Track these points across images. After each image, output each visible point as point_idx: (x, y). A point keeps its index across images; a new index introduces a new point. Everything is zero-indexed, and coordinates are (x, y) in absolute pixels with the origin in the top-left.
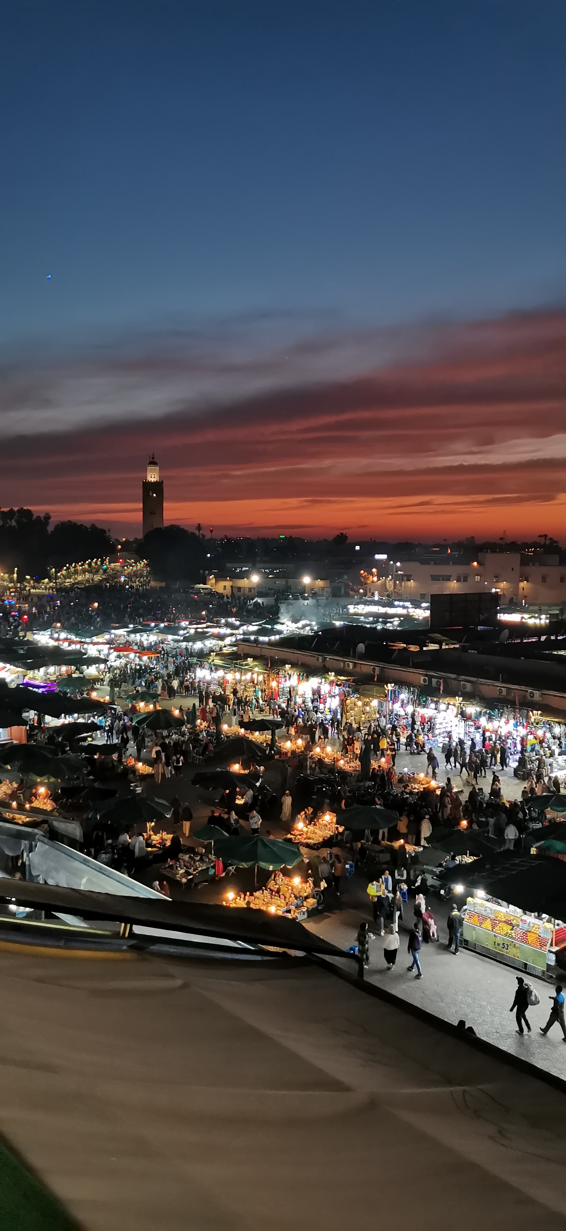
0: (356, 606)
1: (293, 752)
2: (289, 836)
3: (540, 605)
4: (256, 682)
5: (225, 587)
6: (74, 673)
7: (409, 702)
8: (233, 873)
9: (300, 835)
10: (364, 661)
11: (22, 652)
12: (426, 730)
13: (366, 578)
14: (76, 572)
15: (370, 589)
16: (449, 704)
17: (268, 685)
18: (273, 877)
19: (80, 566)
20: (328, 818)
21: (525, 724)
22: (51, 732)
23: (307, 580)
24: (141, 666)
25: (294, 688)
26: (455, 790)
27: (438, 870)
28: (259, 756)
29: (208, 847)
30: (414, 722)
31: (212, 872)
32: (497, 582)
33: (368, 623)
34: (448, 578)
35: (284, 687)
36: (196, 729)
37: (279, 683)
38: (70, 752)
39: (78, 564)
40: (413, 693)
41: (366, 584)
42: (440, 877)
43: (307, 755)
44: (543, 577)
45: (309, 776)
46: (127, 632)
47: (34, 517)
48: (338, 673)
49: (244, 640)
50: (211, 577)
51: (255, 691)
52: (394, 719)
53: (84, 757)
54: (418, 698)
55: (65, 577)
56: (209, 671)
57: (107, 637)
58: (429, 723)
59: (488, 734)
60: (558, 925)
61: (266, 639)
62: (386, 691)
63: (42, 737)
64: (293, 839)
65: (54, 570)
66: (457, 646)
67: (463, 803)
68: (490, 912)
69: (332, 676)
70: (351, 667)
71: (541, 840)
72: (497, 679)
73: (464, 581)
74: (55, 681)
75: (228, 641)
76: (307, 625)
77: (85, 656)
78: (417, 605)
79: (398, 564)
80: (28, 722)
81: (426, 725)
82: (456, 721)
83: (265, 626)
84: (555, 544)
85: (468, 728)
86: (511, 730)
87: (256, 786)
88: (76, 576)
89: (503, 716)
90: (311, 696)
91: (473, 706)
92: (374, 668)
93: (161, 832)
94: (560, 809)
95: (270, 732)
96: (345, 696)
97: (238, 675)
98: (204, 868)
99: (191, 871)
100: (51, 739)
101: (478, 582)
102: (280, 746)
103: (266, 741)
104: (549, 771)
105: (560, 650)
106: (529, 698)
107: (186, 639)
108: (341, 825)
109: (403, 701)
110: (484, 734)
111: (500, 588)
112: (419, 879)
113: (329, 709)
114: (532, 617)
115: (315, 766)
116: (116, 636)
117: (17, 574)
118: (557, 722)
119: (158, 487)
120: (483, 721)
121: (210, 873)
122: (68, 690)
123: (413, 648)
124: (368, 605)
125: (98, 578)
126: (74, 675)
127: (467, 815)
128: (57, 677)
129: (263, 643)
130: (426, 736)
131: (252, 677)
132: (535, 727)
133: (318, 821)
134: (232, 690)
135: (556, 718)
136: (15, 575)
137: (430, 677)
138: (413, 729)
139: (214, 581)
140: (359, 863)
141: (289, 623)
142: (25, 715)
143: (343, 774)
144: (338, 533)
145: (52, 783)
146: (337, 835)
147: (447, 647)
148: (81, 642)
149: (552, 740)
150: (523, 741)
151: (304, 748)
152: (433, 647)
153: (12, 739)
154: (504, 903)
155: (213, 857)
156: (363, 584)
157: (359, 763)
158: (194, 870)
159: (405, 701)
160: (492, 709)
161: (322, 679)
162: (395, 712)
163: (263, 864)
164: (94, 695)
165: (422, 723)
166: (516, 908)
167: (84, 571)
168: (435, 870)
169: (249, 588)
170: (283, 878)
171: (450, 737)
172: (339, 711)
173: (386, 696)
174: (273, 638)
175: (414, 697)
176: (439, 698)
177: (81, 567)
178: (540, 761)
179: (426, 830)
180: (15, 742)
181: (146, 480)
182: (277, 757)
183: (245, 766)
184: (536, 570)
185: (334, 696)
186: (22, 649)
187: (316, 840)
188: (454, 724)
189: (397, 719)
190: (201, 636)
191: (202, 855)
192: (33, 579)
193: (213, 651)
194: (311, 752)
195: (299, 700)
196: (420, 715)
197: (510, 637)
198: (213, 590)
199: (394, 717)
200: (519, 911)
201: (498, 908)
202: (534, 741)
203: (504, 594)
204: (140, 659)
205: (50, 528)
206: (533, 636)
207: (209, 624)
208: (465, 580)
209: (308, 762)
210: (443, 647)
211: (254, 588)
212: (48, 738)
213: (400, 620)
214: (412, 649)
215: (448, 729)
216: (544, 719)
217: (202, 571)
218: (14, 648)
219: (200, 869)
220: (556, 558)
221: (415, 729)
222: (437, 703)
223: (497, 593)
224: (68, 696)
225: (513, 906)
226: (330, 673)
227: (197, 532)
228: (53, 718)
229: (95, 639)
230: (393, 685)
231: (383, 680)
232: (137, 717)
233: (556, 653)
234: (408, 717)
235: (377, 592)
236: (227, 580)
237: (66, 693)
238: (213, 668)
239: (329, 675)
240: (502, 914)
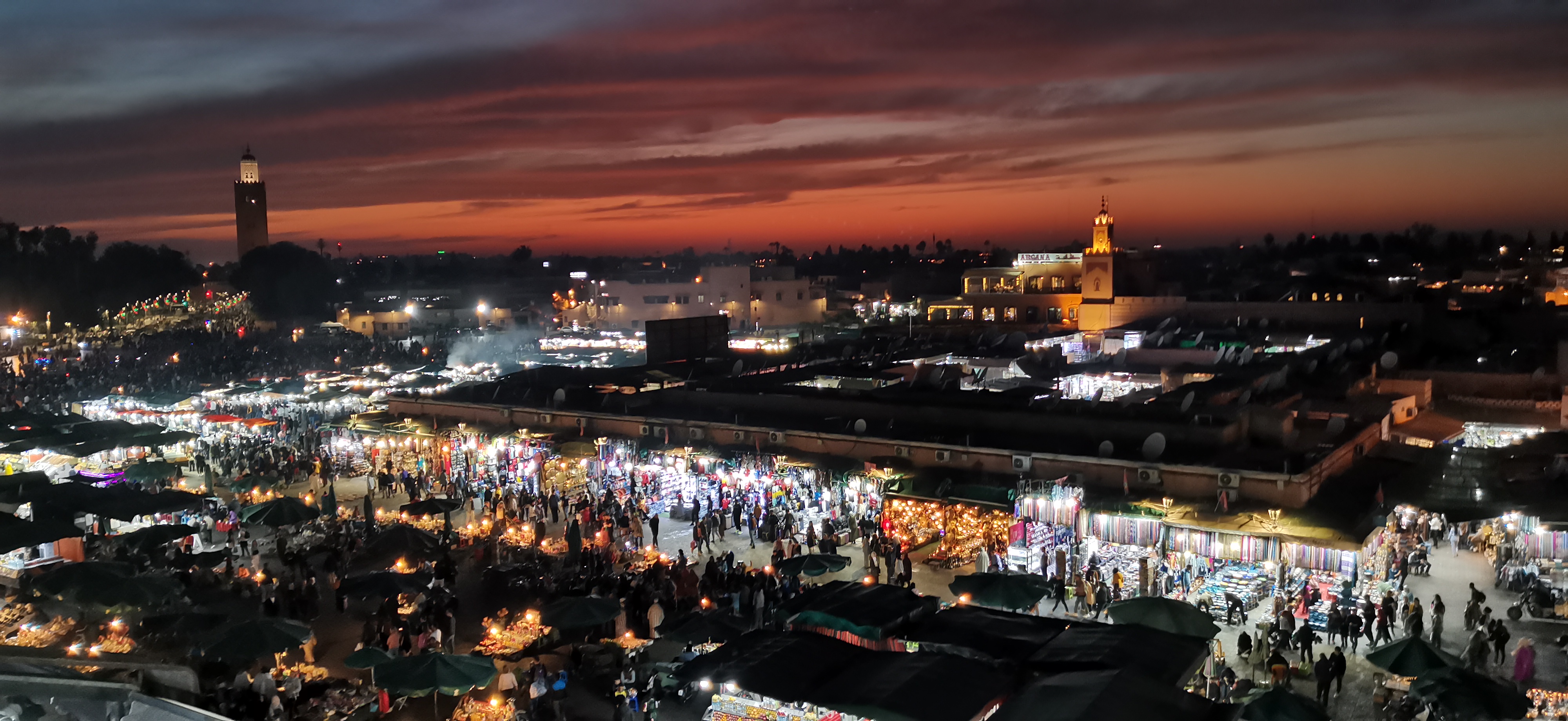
0: (550, 340)
1: (476, 538)
2: (478, 648)
3: (777, 327)
4: (417, 451)
5: (364, 323)
6: (150, 456)
7: (626, 459)
8: (403, 706)
9: (492, 645)
10: (566, 411)
11: (67, 432)
12: (649, 491)
13: (560, 303)
14: (141, 313)
15: (566, 318)
16: (676, 457)
17: (435, 453)
18: (460, 703)
19: (147, 305)
20: (531, 617)
21: (768, 473)
22: (122, 542)
23: (482, 308)
24: (248, 439)
25: (471, 453)
26: (689, 563)
27: (673, 666)
28: (429, 549)
29: (366, 677)
30: (634, 484)
31: (374, 708)
32: (724, 302)
33: (566, 362)
34: (665, 300)
35: (457, 454)
36: (337, 520)
37: (452, 449)
38: (151, 568)
39: (144, 302)
40: (631, 446)
41: (561, 311)
42: (678, 674)
43: (496, 540)
44: (777, 295)
45: (499, 567)
46: (226, 393)
47: (73, 238)
48: (533, 429)
49: (396, 395)
50: (343, 311)
51: (417, 463)
52: (608, 482)
53: (173, 572)
54: (638, 452)
55: (125, 321)
56: (350, 441)
57: (195, 401)
58: (653, 483)
59: (725, 489)
60: (821, 713)
61: (430, 391)
62: (596, 448)
63: (107, 551)
64: (484, 651)
65: (107, 312)
66: (682, 384)
67: (700, 579)
68: (740, 709)
69: (523, 433)
70: (548, 420)
71: (796, 613)
72: (732, 421)
73: (684, 303)
74: (120, 469)
75: (375, 396)
76: (484, 369)
77: (163, 432)
78: (629, 335)
79: (602, 283)
80: (84, 531)
81: (649, 486)
82: (685, 477)
83: (426, 373)
84: (789, 254)
85: (700, 485)
86: (752, 482)
87: (428, 588)
88: (142, 320)
89: (742, 465)
90: (495, 462)
91: (706, 457)
92: (578, 420)
93: (297, 664)
94: (816, 572)
95: (442, 514)
96: (543, 459)
97: (393, 443)
98: (363, 704)
99: (345, 710)
100: (121, 553)
101: (701, 303)
102: (458, 533)
103: (437, 527)
104: (799, 527)
105: (803, 380)
106: (771, 441)
107: (316, 398)
108: (547, 626)
109: (618, 458)
110: (720, 490)
111: (729, 309)
112: (651, 681)
113: (522, 477)
114: (769, 342)
115: (507, 553)
116: (208, 400)
117: (51, 321)
118: (805, 468)
119: (258, 189)
120: (720, 473)
121: (372, 710)
122: (142, 482)
123: (628, 390)
124: (566, 338)
125: (175, 320)
126: (149, 460)
127: (706, 591)
128: (124, 463)
129: (426, 397)
130: (649, 500)
131: (412, 443)
132: (780, 475)
133: (515, 624)
134: (385, 464)
135: (803, 463)
136: (48, 323)
137: (652, 425)
138: (633, 492)
139: (347, 317)
140: (573, 671)
141: (460, 368)
142: (79, 521)
143: (546, 559)
144: (518, 245)
145: (128, 613)
146: (542, 639)
147: (669, 386)
148: (157, 412)
149: (800, 490)
150: (768, 492)
151: (491, 532)
152: (653, 387)
153: (61, 558)
154: (757, 696)
155: (374, 689)
156: (558, 311)
157: (566, 543)
158: (349, 710)
159: (622, 459)
160: (729, 458)
161: (509, 439)
162: (609, 473)
163: (445, 689)
164: (183, 485)
165: (645, 484)
166: (772, 700)
167: (153, 312)
168: (670, 666)
169: (399, 324)
170: (474, 703)
171: (680, 498)
172: (535, 479)
173: (597, 454)
174: (439, 388)
175: (632, 451)
176: (664, 451)
177: (148, 307)
178: (788, 517)
179: (656, 616)
180: (66, 561)
181: (239, 182)
182: (454, 547)
183: (411, 563)
184: (771, 287)
185: (527, 460)
186: (67, 427)
187: (515, 649)
188: (683, 481)
189: (612, 482)
190: (337, 392)
191: (358, 688)
192: (76, 327)
193: (354, 413)
194: (500, 535)
195: (480, 469)
196: (641, 474)
197: (744, 369)
198: (347, 329)
199: (607, 479)
200: (775, 703)
201: (750, 703)
202: (780, 493)
203: (733, 316)
204: (249, 431)
205: (99, 253)
206: (771, 366)
207: (344, 375)
208: (686, 301)
209: (498, 550)
210: (665, 386)
211: (406, 324)
212: (117, 550)
213: (609, 355)
214: (626, 392)
215: (677, 489)
216: (791, 465)
217: (329, 304)
218: (54, 427)
219: (357, 707)
220: (791, 271)
221: (636, 492)
222: (661, 456)
223: (725, 315)
224: (142, 489)
225: (768, 699)
226: (520, 431)
227: (319, 251)
228: (123, 522)
229: (177, 406)
230: (605, 439)
231: (592, 434)
232: (249, 511)
233: (798, 384)
234: (626, 478)
235: (575, 321)
236: (367, 314)
237: (139, 486)
238: (355, 435)
239: (519, 433)
240: (755, 710)
